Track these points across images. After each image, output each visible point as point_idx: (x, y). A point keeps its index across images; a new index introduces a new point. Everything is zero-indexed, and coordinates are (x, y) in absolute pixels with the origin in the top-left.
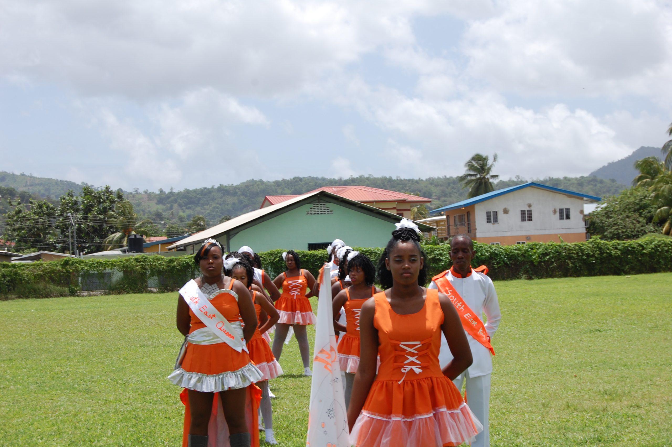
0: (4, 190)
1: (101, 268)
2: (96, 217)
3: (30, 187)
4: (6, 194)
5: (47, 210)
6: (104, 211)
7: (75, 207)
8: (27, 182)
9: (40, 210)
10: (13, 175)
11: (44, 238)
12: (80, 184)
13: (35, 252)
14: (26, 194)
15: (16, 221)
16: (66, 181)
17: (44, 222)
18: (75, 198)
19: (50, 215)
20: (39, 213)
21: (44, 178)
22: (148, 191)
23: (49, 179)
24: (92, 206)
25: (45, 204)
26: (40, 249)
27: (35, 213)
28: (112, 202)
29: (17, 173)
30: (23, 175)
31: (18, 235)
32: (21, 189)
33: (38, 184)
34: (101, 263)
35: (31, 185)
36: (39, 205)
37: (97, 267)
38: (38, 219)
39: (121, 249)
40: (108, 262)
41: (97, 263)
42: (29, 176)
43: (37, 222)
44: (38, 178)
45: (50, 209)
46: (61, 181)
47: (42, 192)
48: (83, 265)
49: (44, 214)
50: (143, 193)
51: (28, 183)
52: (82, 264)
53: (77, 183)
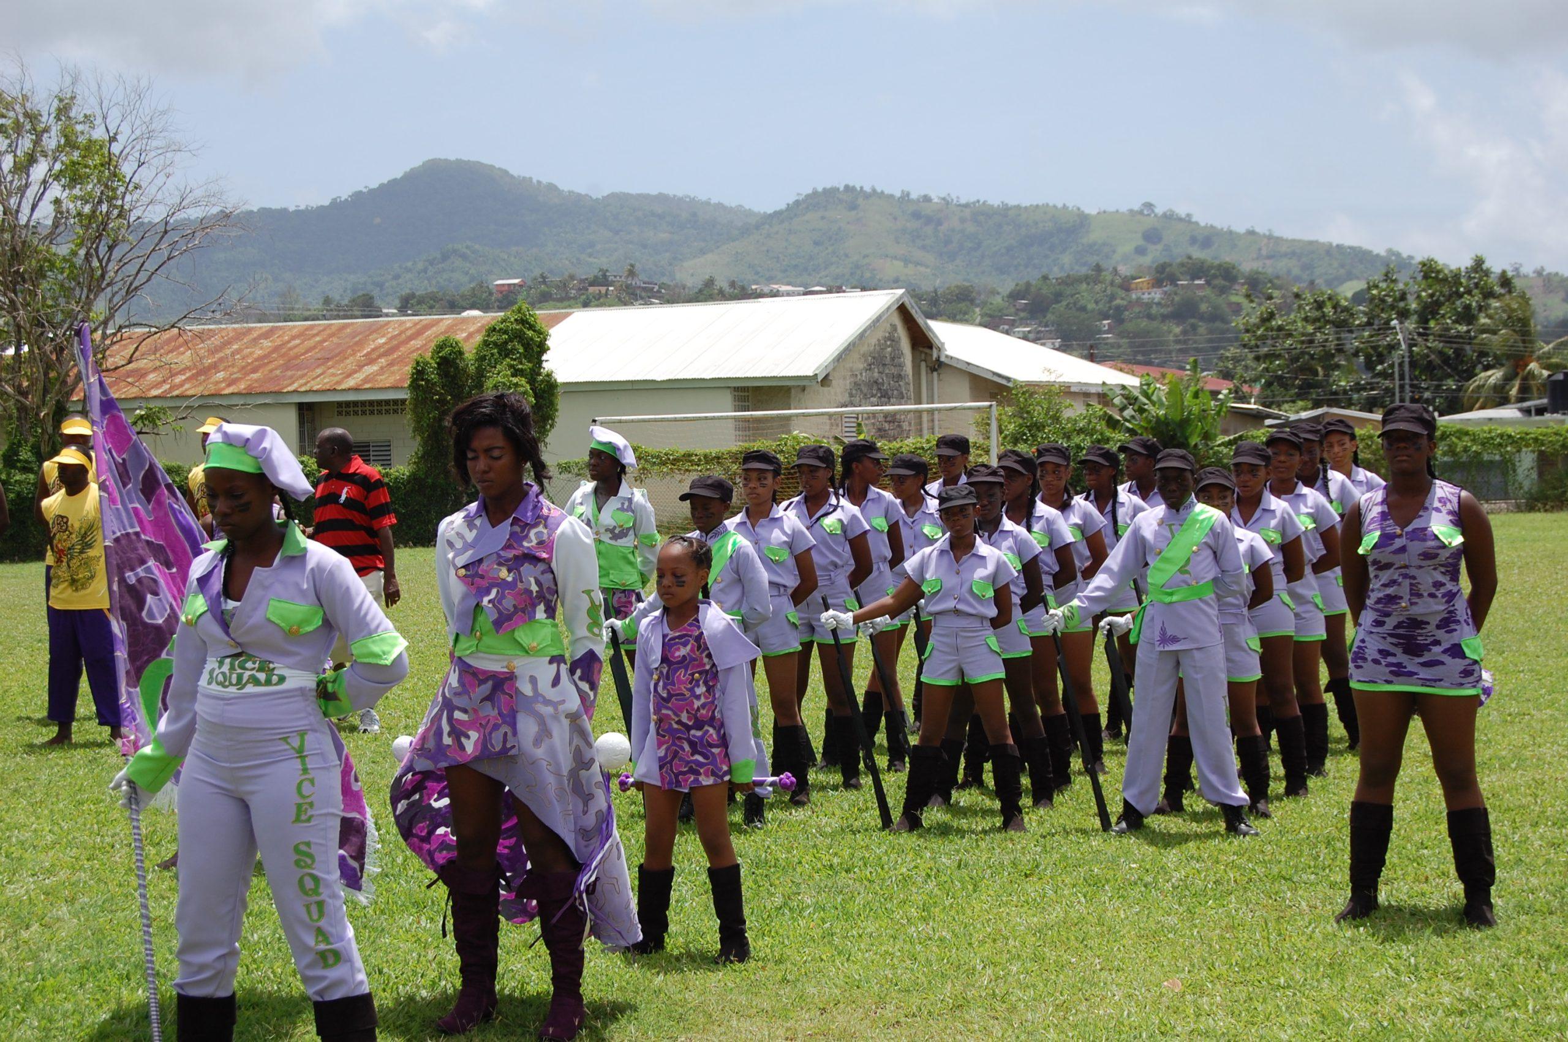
0: (1212, 267)
1: (1509, 449)
2: (1448, 329)
3: (1268, 262)
4: (1215, 277)
5: (1335, 313)
6: (1467, 316)
7: (1402, 304)
8: (1260, 249)
9: (1317, 314)
10: (1231, 232)
11: (1327, 375)
12: (1383, 253)
13: (1305, 409)
14: (1261, 277)
15: (1263, 338)
16: (1350, 248)
17: (1326, 340)
18: (1401, 286)
19: (1341, 325)
20: (1316, 320)
21: (1299, 241)
22: (1542, 269)
23: (1311, 243)
24: (1438, 304)
25: (1330, 299)
26: (1317, 405)
27: (1306, 319)
28: (1489, 294)
29: (1240, 228)
30: (1251, 233)
31: (1267, 370)
32: (1247, 266)
33: (1285, 255)
34: (1510, 436)
35: (1269, 257)
36: (1315, 301)
37: (1500, 445)
38: (1311, 334)
39: (1519, 405)
40: (1527, 434)
41: (1501, 436)
42: (1264, 235)
43: (1311, 342)
44: (1287, 240)
45: (1342, 312)
46: (1338, 246)
47: (1296, 271)
48: (1466, 441)
49: (1328, 322)
50: (1531, 275)
51: (1264, 252)
52: (1466, 438)
53: (1375, 252)
